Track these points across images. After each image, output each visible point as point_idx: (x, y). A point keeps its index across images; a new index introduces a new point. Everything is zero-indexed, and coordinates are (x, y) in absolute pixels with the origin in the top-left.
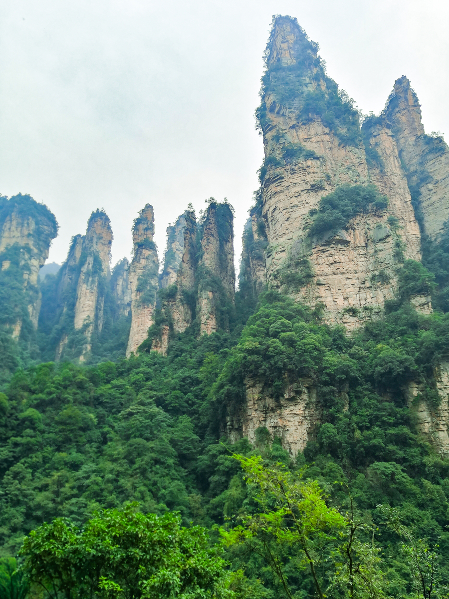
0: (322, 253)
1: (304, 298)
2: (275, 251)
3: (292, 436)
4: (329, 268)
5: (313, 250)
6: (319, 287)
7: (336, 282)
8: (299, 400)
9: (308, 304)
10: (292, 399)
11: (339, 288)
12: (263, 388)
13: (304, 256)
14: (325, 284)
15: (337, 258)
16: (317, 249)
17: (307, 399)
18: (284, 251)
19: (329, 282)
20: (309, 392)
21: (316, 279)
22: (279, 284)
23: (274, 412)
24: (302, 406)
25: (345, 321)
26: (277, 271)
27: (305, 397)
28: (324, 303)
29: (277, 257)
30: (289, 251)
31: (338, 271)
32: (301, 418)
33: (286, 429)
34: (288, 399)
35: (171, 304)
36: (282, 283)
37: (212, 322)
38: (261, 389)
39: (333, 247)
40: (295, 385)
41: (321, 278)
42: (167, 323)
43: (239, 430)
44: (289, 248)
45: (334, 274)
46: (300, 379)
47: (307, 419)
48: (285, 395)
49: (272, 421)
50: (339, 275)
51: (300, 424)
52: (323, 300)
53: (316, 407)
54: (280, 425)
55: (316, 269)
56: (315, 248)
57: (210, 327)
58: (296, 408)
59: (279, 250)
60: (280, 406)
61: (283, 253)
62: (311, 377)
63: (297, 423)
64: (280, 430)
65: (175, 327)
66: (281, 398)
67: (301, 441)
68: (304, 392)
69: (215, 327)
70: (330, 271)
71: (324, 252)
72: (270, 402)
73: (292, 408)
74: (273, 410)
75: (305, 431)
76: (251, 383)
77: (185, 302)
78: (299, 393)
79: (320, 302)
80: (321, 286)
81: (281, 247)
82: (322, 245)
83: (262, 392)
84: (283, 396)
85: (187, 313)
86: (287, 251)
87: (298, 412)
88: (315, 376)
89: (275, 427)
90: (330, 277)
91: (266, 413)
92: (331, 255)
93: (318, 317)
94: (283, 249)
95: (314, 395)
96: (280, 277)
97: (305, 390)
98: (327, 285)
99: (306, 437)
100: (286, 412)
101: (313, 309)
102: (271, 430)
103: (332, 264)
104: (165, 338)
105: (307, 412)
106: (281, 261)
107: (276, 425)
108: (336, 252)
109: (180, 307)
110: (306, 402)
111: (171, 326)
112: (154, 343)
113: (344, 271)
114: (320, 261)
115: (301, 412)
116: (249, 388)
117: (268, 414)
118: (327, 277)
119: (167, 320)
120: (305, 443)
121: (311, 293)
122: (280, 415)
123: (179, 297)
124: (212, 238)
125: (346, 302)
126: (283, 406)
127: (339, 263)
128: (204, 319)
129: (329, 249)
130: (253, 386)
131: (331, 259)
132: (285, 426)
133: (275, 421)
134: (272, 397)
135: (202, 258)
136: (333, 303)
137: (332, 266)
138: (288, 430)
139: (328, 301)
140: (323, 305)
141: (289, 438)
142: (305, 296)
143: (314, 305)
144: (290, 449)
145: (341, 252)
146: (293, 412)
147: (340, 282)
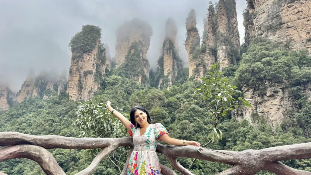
0: (289, 8)
1: (278, 38)
2: (258, 14)
3: (273, 117)
4: (295, 17)
5: (283, 8)
6: (288, 29)
7: (300, 24)
8: (276, 96)
9: (282, 41)
10: (272, 96)
11: (302, 27)
12: (254, 91)
13: (277, 13)
14: (292, 27)
15: (300, 9)
16: (285, 6)
17: (282, 95)
18: (264, 12)
19: (295, 25)
20: (283, 91)
21: (286, 25)
22: (262, 33)
23: (261, 104)
24: (278, 99)
25: (307, 47)
26: (260, 25)
27: (280, 94)
28: (292, 38)
29: (260, 17)
30: (267, 12)
31: (301, 17)
32: (278, 106)
33: (269, 113)
34: (269, 96)
35: (203, 56)
36: (264, 32)
37: (227, 62)
38: (252, 92)
39: (297, 3)
40: (273, 88)
41: (289, 24)
42: (202, 65)
43: (242, 115)
44: (267, 10)
45: (299, 19)
46: (276, 84)
47: (282, 107)
48: (267, 94)
49: (260, 109)
50: (302, 19)
51: (278, 110)
52: (292, 36)
53: (288, 99)
54: (265, 111)
55: (285, 19)
56: (284, 6)
57: (225, 64)
58: (275, 101)
59: (261, 12)
60: (265, 101)
61: (263, 14)
62: (283, 82)
63: (276, 110)
64: (265, 114)
65: (206, 67)
66: (264, 96)
67: (279, 120)
68: (280, 92)
69: (228, 64)
70: (295, 18)
71: (290, 7)
72: (259, 99)
73: (272, 101)
74: (260, 103)
75: (282, 114)
76: (246, 89)
77: (211, 54)
78: (276, 92)
79: (290, 38)
80: (290, 29)
81: (262, 11)
82: (289, 3)
83: (253, 94)
84: (266, 95)
85: (212, 59)
86: (266, 12)
87: (276, 103)
88: (286, 82)
89: (262, 113)
90: (296, 22)
91: (256, 105)
92: (296, 8)
93: (288, 47)
94: (263, 12)
95: (287, 93)
96: (263, 28)
97: (280, 90)
98: (294, 27)
99: (282, 117)
100: (268, 103)
101: (285, 43)
102: (260, 114)
103: (297, 13)
104: (202, 73)
105: (282, 103)
106: (263, 19)
107: (262, 111)
108: (299, 5)
109: (209, 57)
110: (281, 97)
111: (204, 67)
112: (196, 76)
113: (306, 16)
114: (288, 13)
115: (279, 103)
116: (245, 92)
117: (258, 106)
118: (294, 22)
119: (202, 64)
120: (282, 120)
121: (283, 34)
122: (265, 106)
123: (208, 51)
124: (223, 16)
125: (308, 36)
126: (266, 100)
127: (302, 11)
128: (221, 61)
129: (294, 4)
130: (248, 91)
131: (296, 11)
132: (268, 111)
133: (262, 109)
134: (259, 96)
135: (218, 28)
136: (298, 37)
137: (297, 15)
138: (270, 114)
139: (295, 36)
140: (291, 39)
141: (271, 118)
142: (279, 36)
143: (286, 40)
144: (272, 124)
145: (303, 5)
146: (272, 103)
147: (303, 23)
